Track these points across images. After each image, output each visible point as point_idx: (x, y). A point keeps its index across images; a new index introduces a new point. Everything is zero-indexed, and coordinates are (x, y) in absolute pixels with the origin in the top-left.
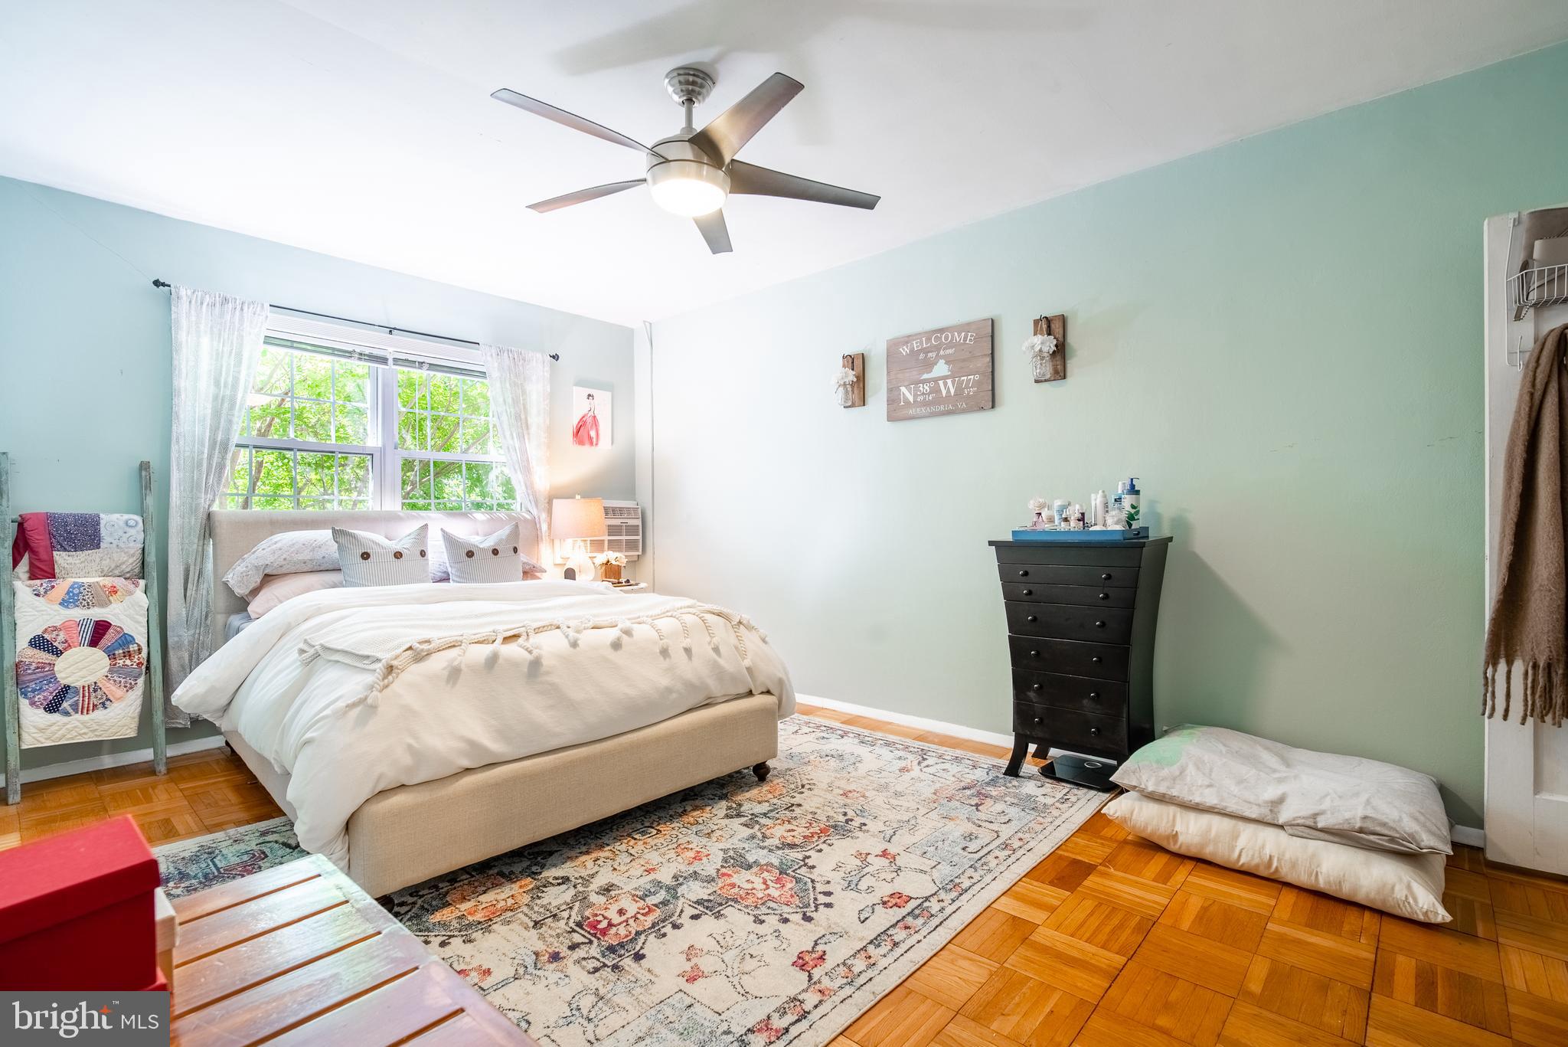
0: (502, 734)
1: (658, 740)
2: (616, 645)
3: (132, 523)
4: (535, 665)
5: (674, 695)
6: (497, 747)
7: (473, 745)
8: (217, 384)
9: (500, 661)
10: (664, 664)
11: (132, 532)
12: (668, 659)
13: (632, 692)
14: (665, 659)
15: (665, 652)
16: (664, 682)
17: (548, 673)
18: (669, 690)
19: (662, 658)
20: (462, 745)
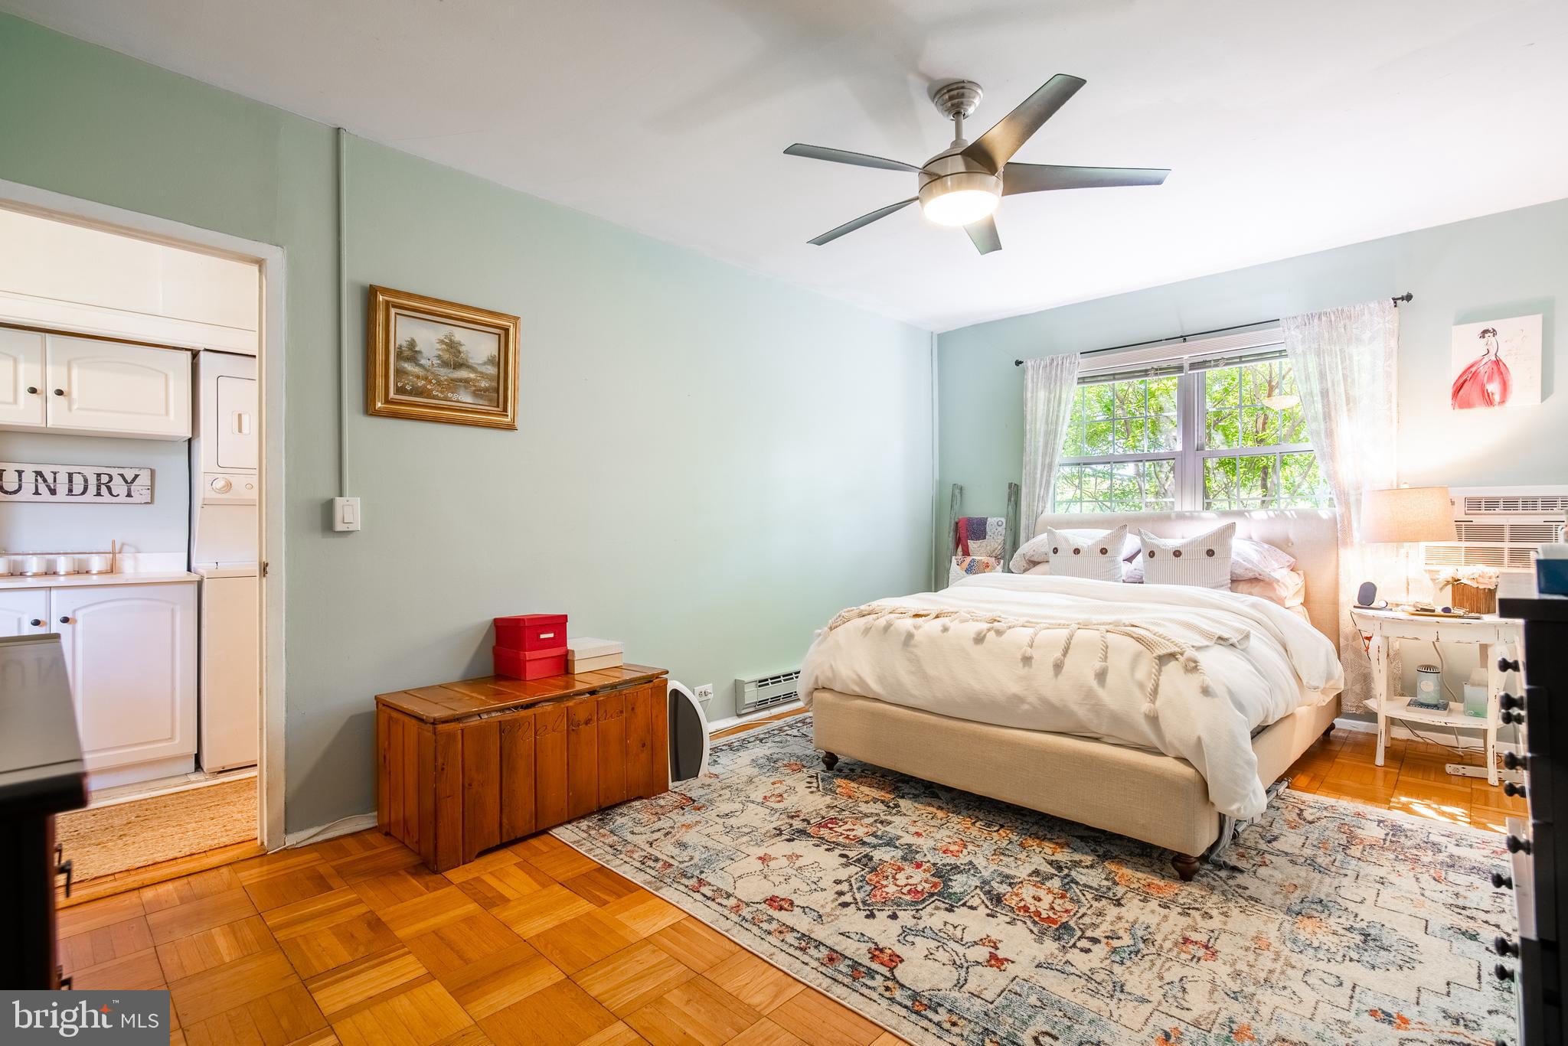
0: (881, 679)
1: (1002, 743)
2: (979, 639)
3: (1000, 523)
4: (910, 636)
5: (1026, 707)
6: (876, 687)
7: (861, 682)
8: (1047, 423)
9: (892, 628)
10: (1022, 671)
11: (1000, 529)
12: (1026, 668)
13: (977, 686)
14: (1024, 666)
15: (1027, 660)
16: (1015, 688)
17: (915, 646)
18: (1019, 699)
19: (1021, 665)
20: (855, 677)
